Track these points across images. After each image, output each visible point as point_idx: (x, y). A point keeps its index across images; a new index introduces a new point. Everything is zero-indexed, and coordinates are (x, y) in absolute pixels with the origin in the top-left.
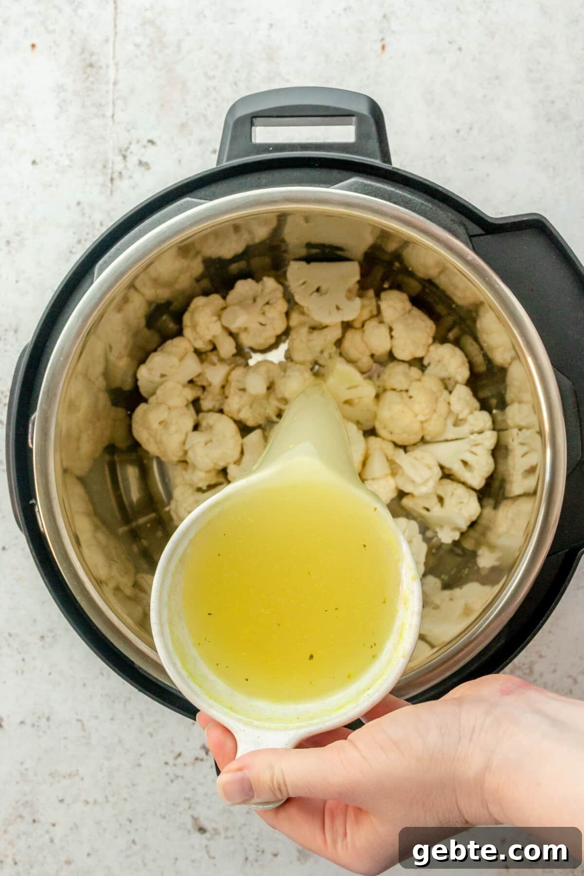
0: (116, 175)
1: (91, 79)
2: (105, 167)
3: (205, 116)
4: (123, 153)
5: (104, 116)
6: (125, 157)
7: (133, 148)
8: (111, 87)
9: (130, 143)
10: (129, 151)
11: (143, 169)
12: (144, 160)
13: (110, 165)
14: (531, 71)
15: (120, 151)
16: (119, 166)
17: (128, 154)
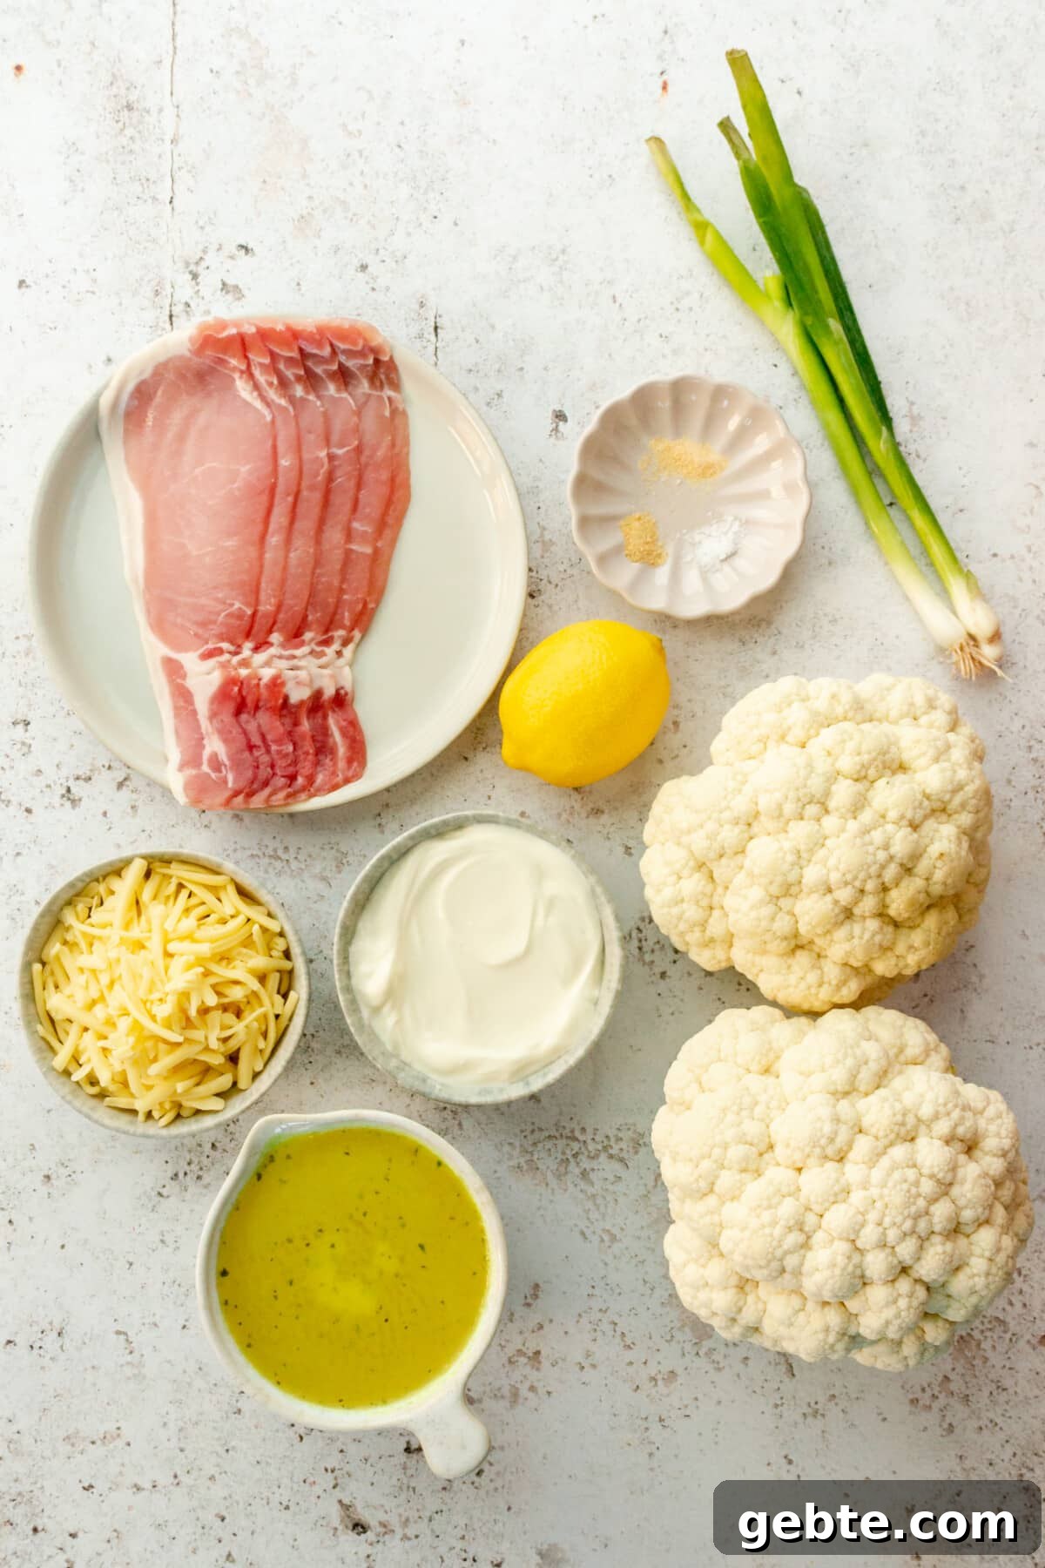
0: (177, 310)
1: (129, 132)
2: (157, 293)
3: (344, 202)
4: (192, 267)
5: (154, 199)
6: (195, 276)
7: (210, 259)
8: (168, 146)
9: (205, 251)
10: (204, 264)
11: (230, 297)
12: (230, 281)
13: (169, 290)
14: (923, 133)
15: (187, 264)
16: (185, 291)
17: (200, 269)
